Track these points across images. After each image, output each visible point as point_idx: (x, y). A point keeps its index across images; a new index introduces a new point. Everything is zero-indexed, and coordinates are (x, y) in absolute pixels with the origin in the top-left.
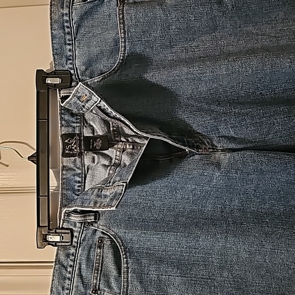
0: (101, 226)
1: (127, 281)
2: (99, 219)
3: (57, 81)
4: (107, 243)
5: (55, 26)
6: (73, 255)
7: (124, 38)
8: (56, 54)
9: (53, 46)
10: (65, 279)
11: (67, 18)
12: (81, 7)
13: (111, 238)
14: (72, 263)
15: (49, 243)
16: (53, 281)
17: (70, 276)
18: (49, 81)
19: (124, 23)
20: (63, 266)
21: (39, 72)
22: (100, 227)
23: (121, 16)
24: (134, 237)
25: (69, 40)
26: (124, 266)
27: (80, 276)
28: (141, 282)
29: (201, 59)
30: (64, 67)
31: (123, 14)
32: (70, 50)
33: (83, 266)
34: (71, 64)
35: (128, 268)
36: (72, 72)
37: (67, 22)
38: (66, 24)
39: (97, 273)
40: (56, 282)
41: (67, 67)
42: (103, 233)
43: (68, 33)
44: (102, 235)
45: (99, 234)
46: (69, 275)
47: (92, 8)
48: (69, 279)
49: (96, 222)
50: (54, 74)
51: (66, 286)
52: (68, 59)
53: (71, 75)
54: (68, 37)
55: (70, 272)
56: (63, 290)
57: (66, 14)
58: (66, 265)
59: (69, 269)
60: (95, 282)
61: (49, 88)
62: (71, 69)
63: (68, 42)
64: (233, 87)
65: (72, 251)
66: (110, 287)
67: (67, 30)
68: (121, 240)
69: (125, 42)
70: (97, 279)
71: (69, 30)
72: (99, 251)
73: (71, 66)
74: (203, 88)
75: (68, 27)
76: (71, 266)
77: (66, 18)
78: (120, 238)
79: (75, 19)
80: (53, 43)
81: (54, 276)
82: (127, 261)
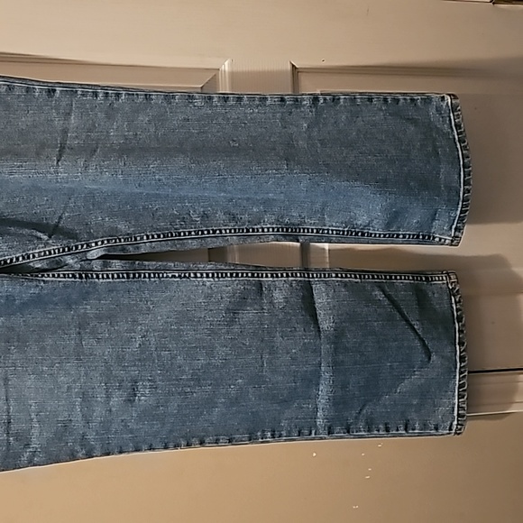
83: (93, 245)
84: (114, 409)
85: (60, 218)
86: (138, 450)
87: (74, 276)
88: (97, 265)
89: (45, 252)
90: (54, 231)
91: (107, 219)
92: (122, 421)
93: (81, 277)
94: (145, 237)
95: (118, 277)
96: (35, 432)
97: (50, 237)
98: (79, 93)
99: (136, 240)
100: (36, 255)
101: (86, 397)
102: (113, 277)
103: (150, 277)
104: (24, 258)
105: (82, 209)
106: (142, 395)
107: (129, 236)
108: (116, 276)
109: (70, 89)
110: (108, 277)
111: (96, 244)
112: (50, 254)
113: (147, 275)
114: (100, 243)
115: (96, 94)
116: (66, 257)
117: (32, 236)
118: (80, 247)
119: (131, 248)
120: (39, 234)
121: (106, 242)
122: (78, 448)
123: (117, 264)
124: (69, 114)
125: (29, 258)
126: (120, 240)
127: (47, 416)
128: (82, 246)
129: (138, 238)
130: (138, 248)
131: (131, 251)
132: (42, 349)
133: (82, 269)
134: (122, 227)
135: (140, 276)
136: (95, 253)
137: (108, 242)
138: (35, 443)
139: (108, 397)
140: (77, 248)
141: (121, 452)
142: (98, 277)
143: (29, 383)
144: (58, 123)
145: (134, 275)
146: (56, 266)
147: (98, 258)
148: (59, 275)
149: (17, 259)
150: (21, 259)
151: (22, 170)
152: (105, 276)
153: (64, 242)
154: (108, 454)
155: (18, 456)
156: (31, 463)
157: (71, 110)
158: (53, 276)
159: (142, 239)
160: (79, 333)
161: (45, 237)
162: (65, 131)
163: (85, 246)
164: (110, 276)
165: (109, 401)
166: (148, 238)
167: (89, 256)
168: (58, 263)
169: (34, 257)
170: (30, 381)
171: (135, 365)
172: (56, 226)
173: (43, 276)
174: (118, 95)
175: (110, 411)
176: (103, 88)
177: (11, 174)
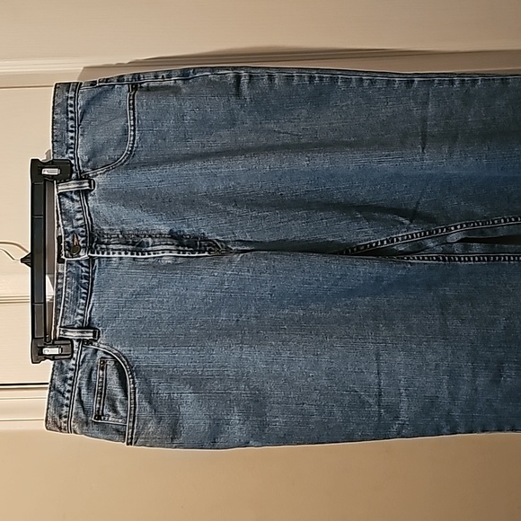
0: (102, 344)
1: (135, 402)
2: (99, 337)
3: (55, 172)
4: (110, 363)
5: (58, 110)
6: (71, 379)
7: (134, 125)
8: (56, 141)
9: (53, 133)
10: (62, 406)
11: (72, 102)
12: (89, 92)
13: (114, 358)
14: (70, 388)
15: (46, 357)
16: (48, 409)
17: (68, 402)
18: (46, 172)
19: (134, 109)
20: (59, 392)
21: (34, 162)
22: (101, 346)
23: (131, 102)
24: (140, 355)
25: (72, 127)
26: (130, 386)
27: (80, 401)
28: (150, 403)
29: (218, 154)
30: (64, 156)
31: (133, 99)
32: (72, 138)
33: (84, 391)
34: (71, 153)
35: (135, 388)
36: (73, 162)
37: (71, 106)
38: (70, 109)
39: (101, 397)
40: (51, 410)
41: (67, 156)
42: (105, 352)
43: (72, 119)
44: (104, 355)
45: (100, 354)
46: (66, 402)
47: (101, 93)
48: (67, 406)
49: (96, 341)
50: (51, 164)
51: (64, 413)
52: (69, 148)
53: (72, 165)
54: (71, 123)
55: (68, 399)
56: (60, 418)
57: (71, 98)
58: (62, 391)
59: (67, 395)
60: (98, 406)
61: (45, 181)
62: (72, 158)
63: (70, 129)
64: (252, 186)
65: (70, 374)
66: (115, 411)
67: (70, 115)
68: (127, 360)
69: (134, 131)
70: (100, 403)
71: (73, 115)
72: (101, 372)
73: (72, 155)
74: (220, 186)
75: (71, 112)
76: (68, 391)
77: (70, 102)
78: (124, 357)
79: (81, 103)
80: (53, 129)
81: (48, 403)
82: (134, 381)
83: (453, 228)
84: (479, 389)
85: (418, 203)
86: (500, 430)
87: (438, 259)
88: (458, 248)
89: (407, 235)
90: (414, 216)
91: (463, 203)
92: (488, 400)
93: (444, 260)
94: (502, 221)
95: (479, 260)
96: (404, 406)
97: (411, 222)
98: (436, 82)
99: (493, 223)
100: (400, 239)
101: (453, 375)
102: (474, 260)
103: (509, 260)
104: (388, 242)
105: (438, 194)
106: (508, 376)
107: (485, 220)
108: (477, 259)
109: (428, 79)
110: (469, 260)
111: (456, 228)
112: (413, 237)
113: (507, 258)
114: (459, 227)
115: (452, 82)
116: (427, 241)
117: (395, 221)
118: (440, 231)
119: (489, 232)
120: (401, 219)
121: (464, 226)
122: (443, 424)
123: (476, 247)
124: (426, 103)
125: (393, 241)
126: (478, 223)
127: (415, 391)
128: (442, 229)
129: (496, 222)
130: (496, 231)
131: (490, 234)
132: (409, 328)
133: (444, 252)
134: (478, 210)
135: (500, 259)
136: (454, 237)
137: (467, 226)
138: (404, 416)
139: (475, 376)
140: (437, 232)
141: (483, 431)
142: (460, 260)
143: (398, 360)
144: (417, 112)
145: (494, 258)
146: (418, 249)
147: (458, 242)
148: (423, 257)
149: (382, 242)
150: (385, 242)
151: (389, 158)
152: (467, 259)
153: (425, 226)
154: (471, 433)
155: (388, 427)
156: (399, 435)
157: (428, 98)
158: (418, 259)
159: (500, 222)
160: (442, 314)
161: (407, 222)
162: (424, 120)
163: (445, 230)
164: (472, 259)
165: (475, 381)
166: (505, 221)
167: (449, 239)
168: (419, 246)
169: (398, 240)
170: (400, 358)
171: (500, 347)
172: (415, 211)
173: (408, 259)
174: (474, 82)
175: (476, 390)
176: (459, 75)
177: (379, 162)
